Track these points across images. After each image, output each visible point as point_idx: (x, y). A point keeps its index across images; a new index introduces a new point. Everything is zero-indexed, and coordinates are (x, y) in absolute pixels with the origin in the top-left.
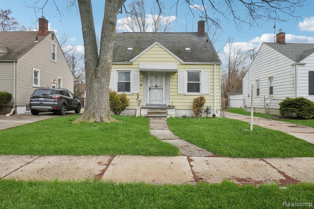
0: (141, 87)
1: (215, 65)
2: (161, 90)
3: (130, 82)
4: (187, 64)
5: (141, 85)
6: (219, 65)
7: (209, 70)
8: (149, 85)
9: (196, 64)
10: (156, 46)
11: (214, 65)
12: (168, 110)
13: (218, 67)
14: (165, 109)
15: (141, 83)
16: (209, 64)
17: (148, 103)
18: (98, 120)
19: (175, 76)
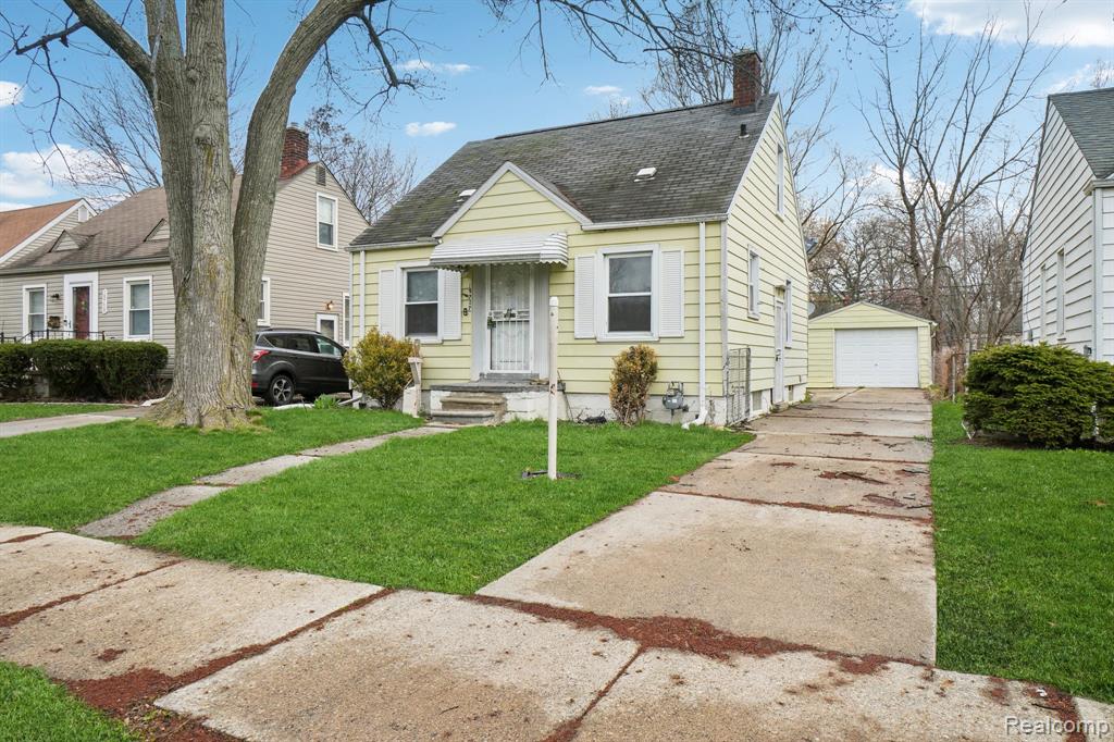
0: (466, 319)
1: (702, 226)
2: (523, 326)
3: (436, 305)
4: (605, 230)
5: (465, 312)
6: (719, 222)
7: (682, 247)
8: (487, 312)
9: (637, 228)
10: (509, 177)
11: (698, 224)
12: (507, 396)
13: (714, 230)
14: (499, 391)
15: (466, 305)
16: (676, 221)
17: (487, 370)
18: (190, 423)
19: (566, 277)
